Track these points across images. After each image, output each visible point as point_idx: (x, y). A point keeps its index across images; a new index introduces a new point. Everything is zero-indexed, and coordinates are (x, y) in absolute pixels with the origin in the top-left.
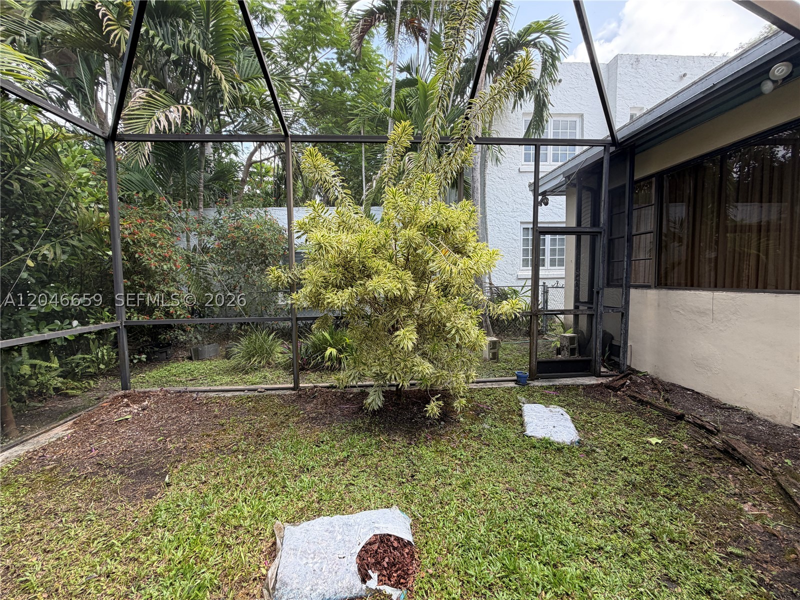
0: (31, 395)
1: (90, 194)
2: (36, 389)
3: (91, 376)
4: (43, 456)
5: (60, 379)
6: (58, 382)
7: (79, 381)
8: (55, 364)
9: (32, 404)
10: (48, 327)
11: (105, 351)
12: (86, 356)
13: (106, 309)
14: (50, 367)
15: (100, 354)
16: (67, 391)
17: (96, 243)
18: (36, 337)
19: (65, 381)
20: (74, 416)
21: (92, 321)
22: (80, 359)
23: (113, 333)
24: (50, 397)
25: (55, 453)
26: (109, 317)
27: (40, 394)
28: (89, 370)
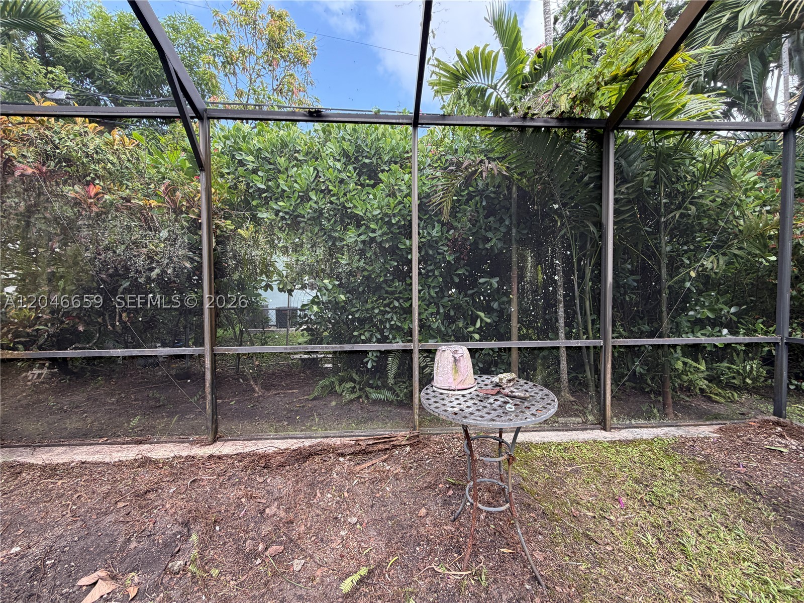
0: (681, 387)
1: (757, 198)
2: (685, 384)
3: (734, 387)
4: (693, 446)
5: (706, 382)
6: (703, 384)
7: (722, 388)
8: (703, 367)
9: (682, 396)
10: (702, 332)
11: (754, 366)
12: (733, 366)
13: (760, 321)
14: (699, 369)
15: (748, 368)
16: (711, 395)
17: (760, 250)
18: (690, 339)
19: (710, 384)
20: (719, 422)
21: (742, 331)
22: (725, 367)
23: (766, 349)
24: (696, 396)
25: (703, 449)
26: (762, 329)
27: (688, 389)
28: (733, 381)
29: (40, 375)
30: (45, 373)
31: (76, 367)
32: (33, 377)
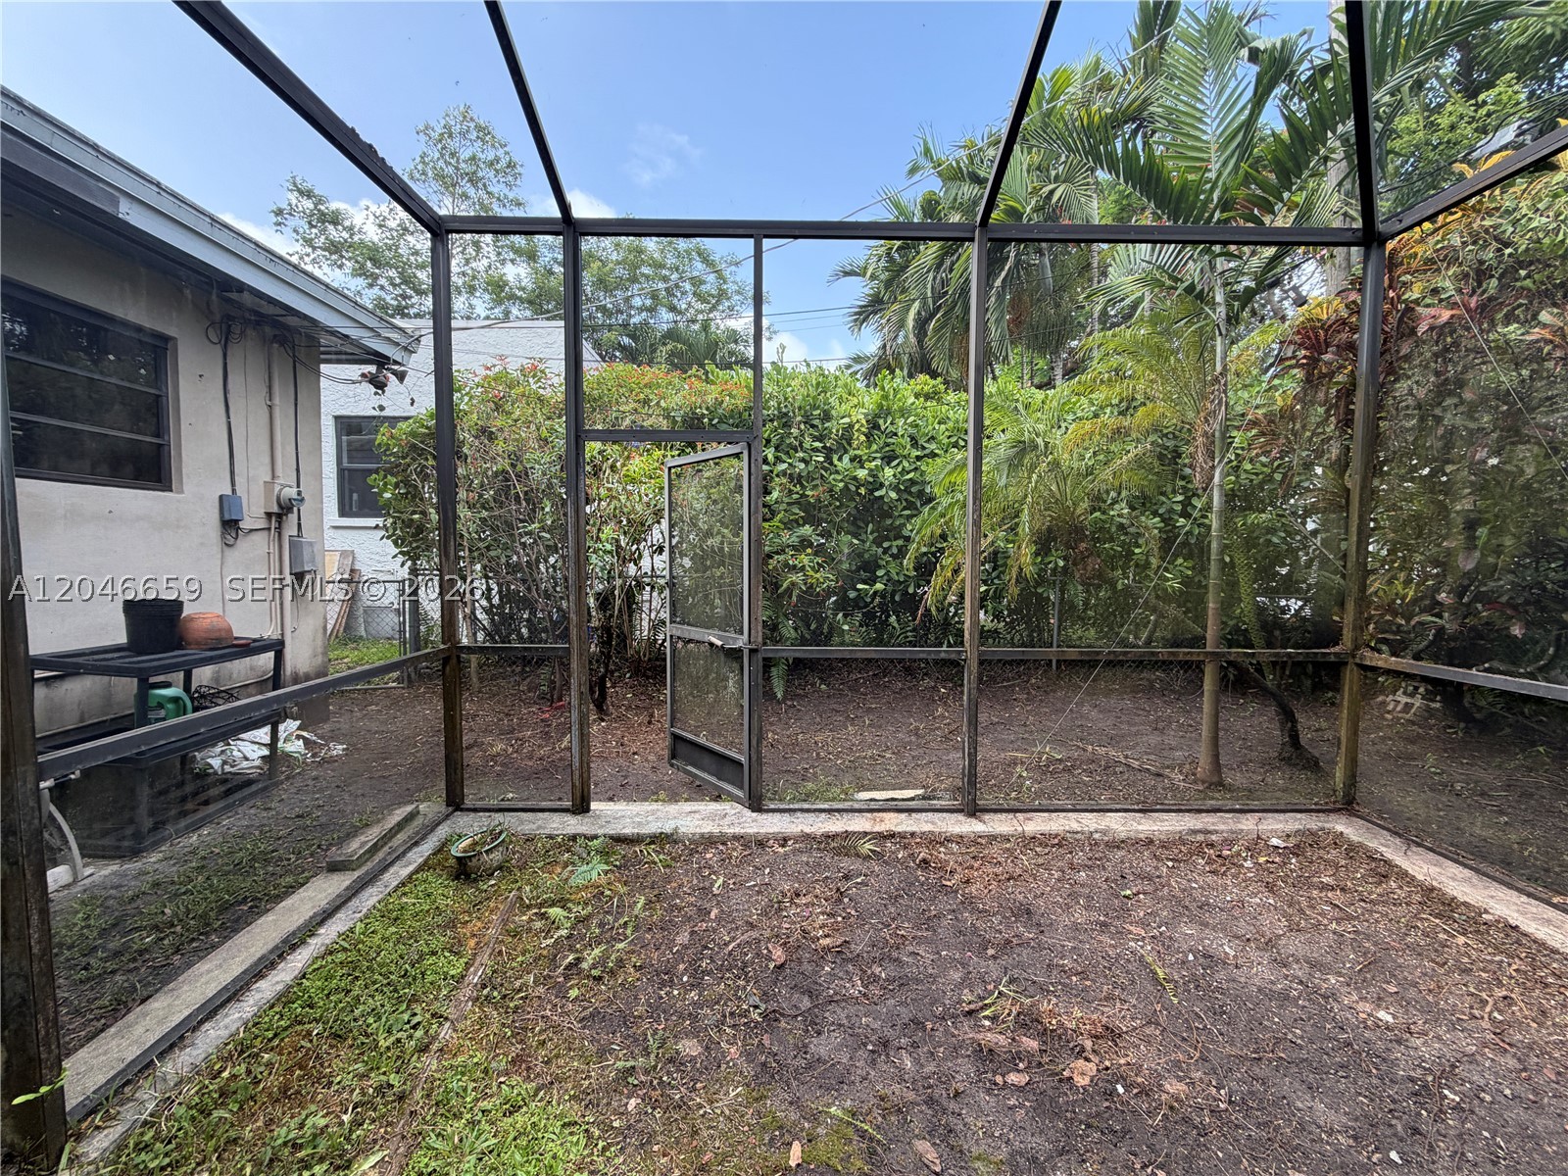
29: (1408, 707)
30: (1417, 704)
31: (1480, 709)
32: (1396, 706)
